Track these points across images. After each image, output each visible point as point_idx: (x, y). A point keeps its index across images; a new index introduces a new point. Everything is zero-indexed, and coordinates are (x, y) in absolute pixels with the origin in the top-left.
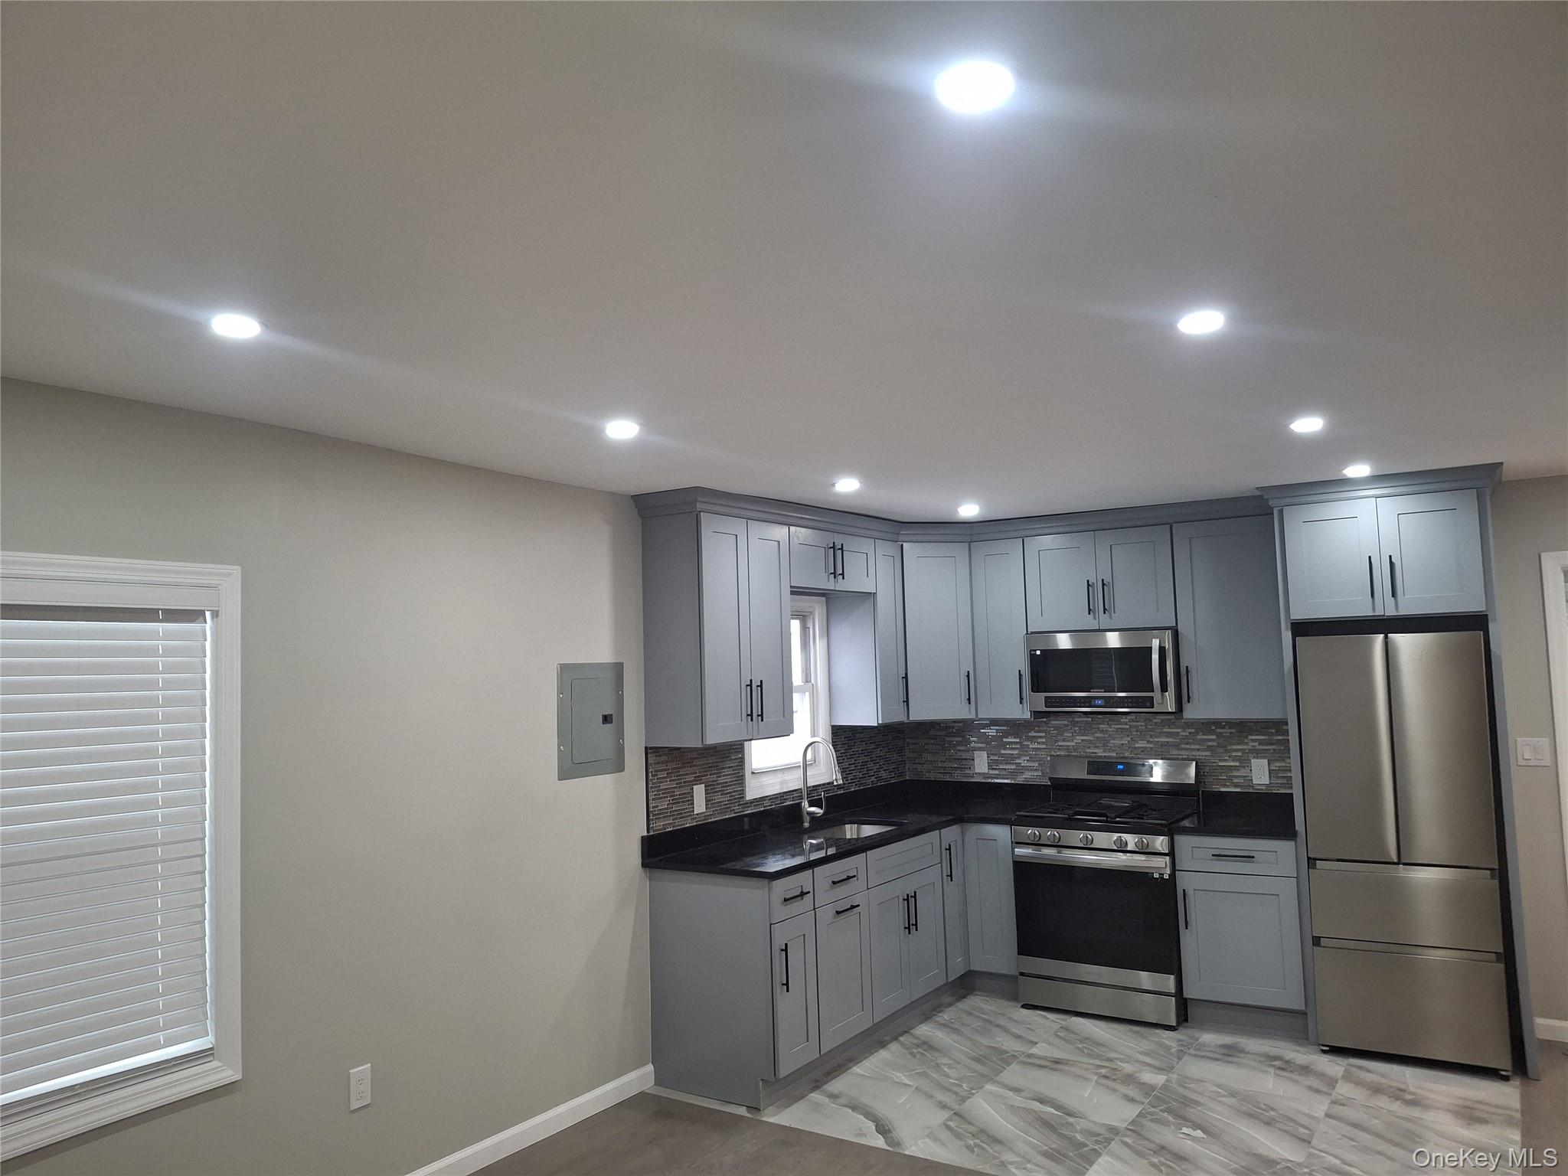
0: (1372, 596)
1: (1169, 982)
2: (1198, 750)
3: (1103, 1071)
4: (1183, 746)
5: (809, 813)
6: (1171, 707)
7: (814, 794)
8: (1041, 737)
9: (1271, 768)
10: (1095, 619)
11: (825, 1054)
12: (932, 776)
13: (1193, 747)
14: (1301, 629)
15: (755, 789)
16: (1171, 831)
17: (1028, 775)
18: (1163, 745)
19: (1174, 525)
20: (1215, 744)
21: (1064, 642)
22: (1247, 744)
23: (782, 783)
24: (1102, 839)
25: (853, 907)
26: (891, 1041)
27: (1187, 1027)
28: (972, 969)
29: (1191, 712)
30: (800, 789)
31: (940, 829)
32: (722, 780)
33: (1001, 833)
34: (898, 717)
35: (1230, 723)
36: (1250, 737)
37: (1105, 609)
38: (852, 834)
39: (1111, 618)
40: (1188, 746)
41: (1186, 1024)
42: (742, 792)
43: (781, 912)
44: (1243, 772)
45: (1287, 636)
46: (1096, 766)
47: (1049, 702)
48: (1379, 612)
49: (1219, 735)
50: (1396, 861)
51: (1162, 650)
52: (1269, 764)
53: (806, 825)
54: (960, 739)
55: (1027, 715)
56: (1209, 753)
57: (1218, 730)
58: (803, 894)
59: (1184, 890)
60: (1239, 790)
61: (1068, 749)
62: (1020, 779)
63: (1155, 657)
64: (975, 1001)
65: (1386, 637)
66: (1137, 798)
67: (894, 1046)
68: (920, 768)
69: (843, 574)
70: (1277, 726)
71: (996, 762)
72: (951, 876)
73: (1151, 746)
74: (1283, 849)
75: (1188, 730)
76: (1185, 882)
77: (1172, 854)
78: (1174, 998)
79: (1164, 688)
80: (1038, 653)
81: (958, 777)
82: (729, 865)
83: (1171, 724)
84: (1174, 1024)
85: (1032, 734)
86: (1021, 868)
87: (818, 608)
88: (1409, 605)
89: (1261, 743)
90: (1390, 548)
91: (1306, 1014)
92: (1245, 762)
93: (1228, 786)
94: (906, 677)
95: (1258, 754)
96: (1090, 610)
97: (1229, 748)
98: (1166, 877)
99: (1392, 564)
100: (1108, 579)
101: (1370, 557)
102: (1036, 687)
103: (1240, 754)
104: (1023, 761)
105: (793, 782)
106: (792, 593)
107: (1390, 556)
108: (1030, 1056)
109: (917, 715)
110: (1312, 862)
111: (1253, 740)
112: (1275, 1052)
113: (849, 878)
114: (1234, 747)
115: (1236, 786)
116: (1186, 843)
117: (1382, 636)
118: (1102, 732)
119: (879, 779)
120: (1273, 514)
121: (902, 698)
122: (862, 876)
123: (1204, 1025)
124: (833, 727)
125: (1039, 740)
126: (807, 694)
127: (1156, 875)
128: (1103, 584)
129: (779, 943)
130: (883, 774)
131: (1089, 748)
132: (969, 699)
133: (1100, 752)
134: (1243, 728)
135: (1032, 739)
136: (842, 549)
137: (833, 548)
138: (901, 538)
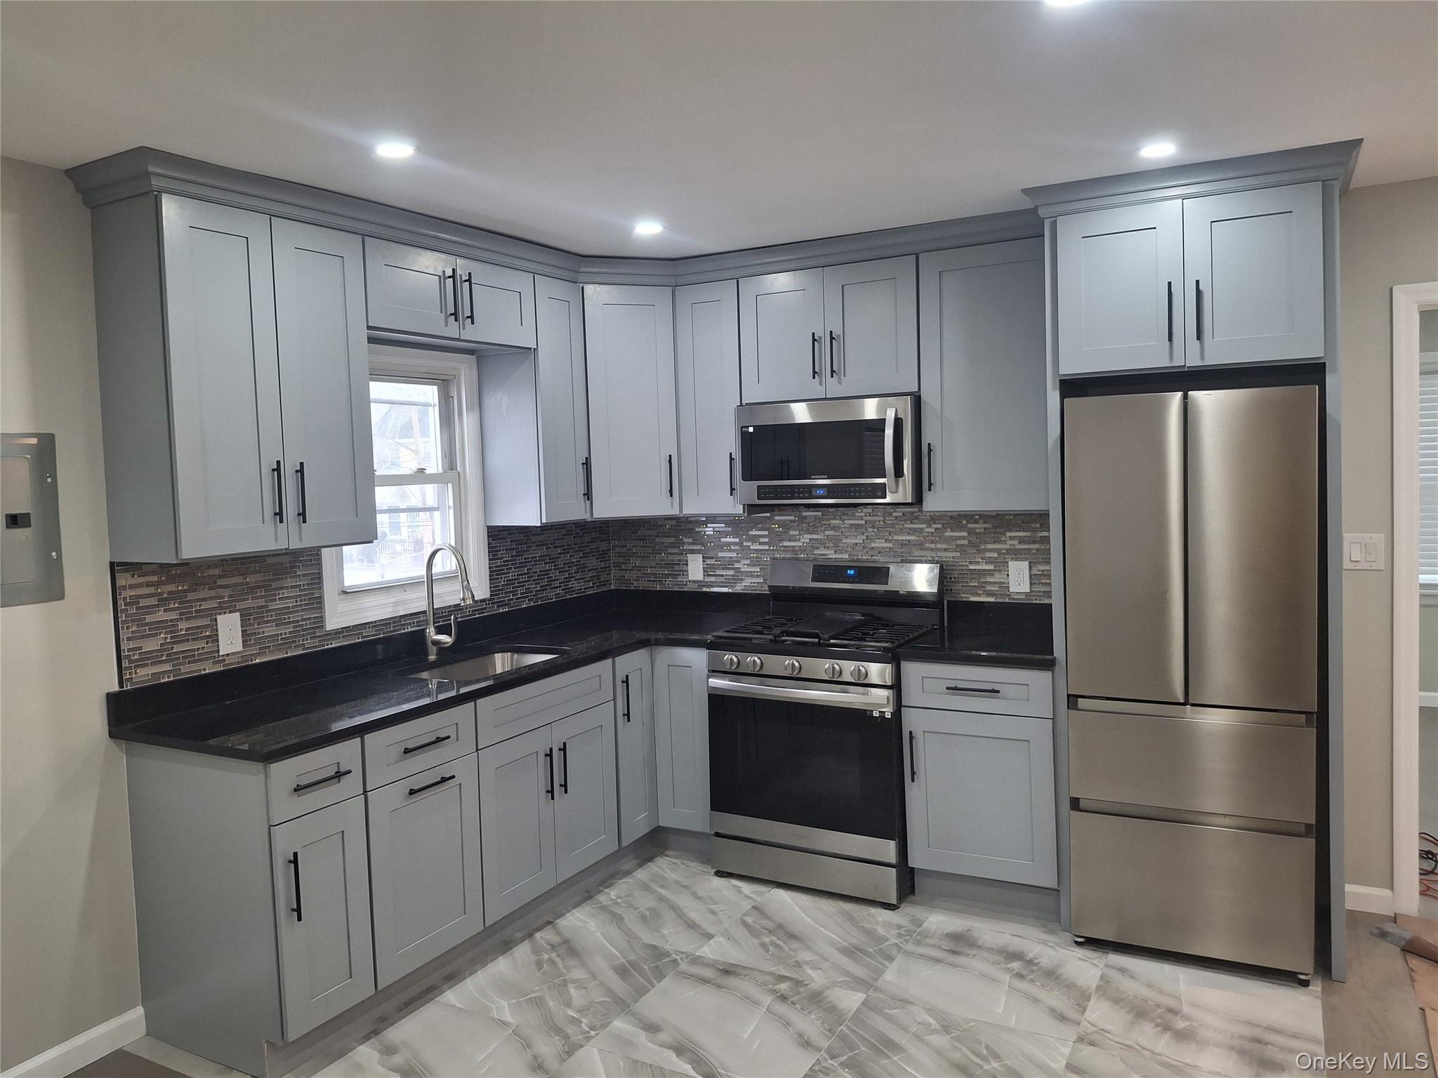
0: (1170, 339)
1: (887, 849)
2: (945, 550)
3: (783, 987)
4: (927, 545)
5: (435, 643)
6: (900, 492)
7: (442, 619)
8: (763, 536)
9: (1033, 572)
10: (821, 384)
12: (642, 585)
13: (939, 546)
14: (1073, 387)
15: (338, 616)
16: (894, 657)
17: (748, 582)
18: (903, 544)
19: (921, 256)
20: (965, 542)
21: (801, 414)
22: (1005, 542)
23: (396, 604)
24: (822, 667)
25: (444, 780)
27: (913, 903)
28: (661, 824)
29: (933, 503)
30: (425, 612)
31: (613, 657)
32: (278, 605)
33: (696, 658)
34: (575, 511)
35: (984, 516)
36: (1009, 534)
37: (833, 372)
39: (840, 383)
40: (933, 546)
41: (912, 897)
42: (321, 620)
43: (286, 805)
44: (997, 578)
45: (1054, 397)
46: (824, 571)
47: (762, 493)
48: (1178, 362)
49: (971, 532)
50: (1182, 701)
51: (898, 423)
52: (1030, 567)
53: (432, 658)
54: (672, 540)
55: (739, 510)
56: (958, 554)
57: (970, 525)
58: (339, 775)
59: (911, 732)
60: (992, 599)
61: (793, 549)
62: (739, 588)
63: (889, 432)
65: (1185, 397)
66: (870, 609)
68: (627, 575)
69: (471, 317)
70: (1042, 518)
71: (712, 567)
72: (628, 715)
73: (890, 545)
74: (1038, 680)
75: (934, 526)
76: (912, 721)
77: (896, 686)
78: (894, 870)
79: (899, 473)
80: (751, 430)
81: (670, 585)
83: (914, 519)
84: (894, 901)
85: (754, 532)
86: (717, 701)
87: (465, 370)
88: (1218, 354)
89: (1021, 540)
90: (1198, 269)
91: (1059, 891)
92: (1001, 565)
93: (979, 595)
94: (587, 464)
95: (1017, 554)
96: (815, 372)
97: (982, 547)
98: (888, 716)
99: (1199, 293)
100: (837, 331)
101: (1170, 283)
102: (747, 476)
103: (996, 555)
104: (743, 566)
106: (371, 340)
107: (1198, 282)
108: (695, 960)
109: (608, 507)
110: (1072, 700)
111: (1012, 538)
112: (1016, 944)
113: (439, 740)
114: (989, 546)
115: (990, 594)
116: (914, 671)
117: (1179, 395)
118: (834, 528)
119: (568, 590)
120: (1044, 236)
121: (582, 490)
122: (453, 737)
123: (934, 901)
124: (489, 527)
125: (762, 540)
126: (450, 485)
127: (876, 714)
128: (832, 338)
129: (282, 852)
130: (575, 585)
131: (818, 548)
132: (671, 491)
133: (831, 554)
134: (999, 522)
135: (754, 539)
136: (469, 280)
137: (453, 276)
138: (581, 278)
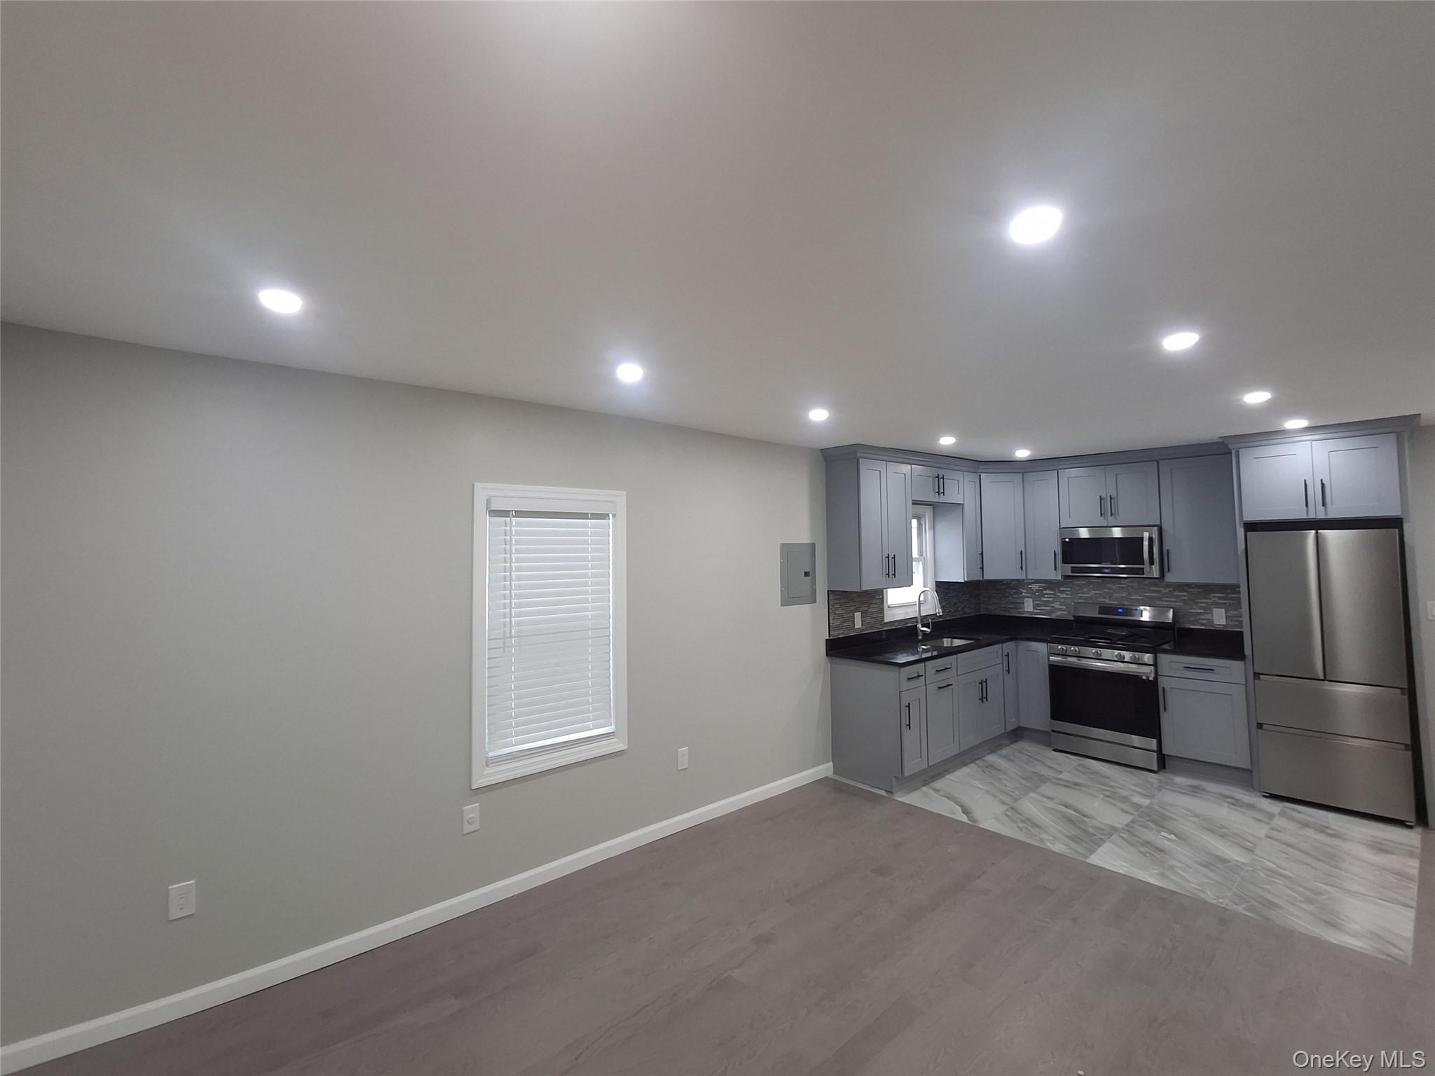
0: (1307, 505)
1: (1153, 743)
2: (1175, 602)
3: (1107, 793)
4: (1164, 599)
5: (922, 631)
6: (1156, 574)
7: (925, 620)
8: (1068, 591)
9: (1228, 614)
10: (1105, 519)
11: (931, 766)
12: (997, 612)
13: (1171, 599)
14: (1251, 527)
15: (889, 616)
16: (1154, 651)
17: (1059, 613)
18: (1150, 598)
19: (1160, 462)
20: (1186, 598)
21: (1084, 533)
22: (1210, 599)
23: (905, 613)
24: (1107, 653)
25: (948, 685)
26: (970, 763)
27: (1165, 772)
28: (1022, 725)
29: (1170, 578)
30: (916, 618)
31: (1002, 643)
32: (870, 610)
33: (1041, 647)
34: (977, 576)
35: (1197, 586)
36: (1213, 595)
37: (1112, 514)
38: (947, 644)
39: (1115, 518)
40: (1167, 599)
41: (1164, 770)
42: (883, 617)
43: (905, 685)
44: (1207, 616)
45: (1240, 532)
46: (1104, 609)
47: (1073, 570)
48: (1312, 516)
49: (1190, 593)
50: (1322, 678)
51: (1151, 539)
52: (1226, 612)
53: (920, 638)
54: (1015, 591)
55: (1060, 578)
56: (1182, 604)
57: (1189, 590)
58: (919, 676)
59: (1164, 689)
60: (1203, 627)
61: (1086, 598)
62: (1054, 616)
63: (1146, 543)
64: (1024, 745)
65: (1317, 533)
66: (1132, 630)
67: (972, 765)
68: (989, 607)
69: (943, 493)
70: (1234, 588)
71: (1038, 605)
72: (1009, 671)
73: (1142, 598)
74: (1236, 666)
75: (1168, 589)
76: (1164, 682)
77: (1155, 665)
78: (1155, 754)
79: (1152, 563)
80: (1067, 540)
81: (1014, 613)
82: (876, 658)
83: (1156, 585)
84: (1156, 769)
85: (1062, 589)
86: (1055, 670)
87: (928, 513)
88: (1334, 513)
89: (1220, 598)
90: (1322, 474)
91: (1251, 771)
92: (1208, 609)
93: (1195, 625)
94: (982, 554)
95: (1218, 605)
96: (1101, 514)
97: (1197, 601)
98: (1151, 679)
99: (1323, 485)
100: (1114, 495)
101: (1305, 481)
102: (1065, 561)
103: (1204, 605)
104: (1056, 605)
105: (912, 613)
106: (913, 504)
107: (1322, 480)
108: (1059, 779)
109: (989, 576)
110: (1257, 676)
111: (1215, 596)
112: (1229, 793)
113: (946, 669)
114: (1200, 601)
115: (1202, 625)
116: (1164, 659)
117: (1314, 532)
118: (1110, 589)
119: (965, 613)
120: (1231, 453)
121: (980, 566)
122: (954, 668)
123: (1176, 772)
124: (936, 582)
125: (1067, 593)
126: (921, 563)
127: (1144, 678)
128: (1111, 499)
129: (904, 703)
130: (966, 610)
131: (1099, 598)
132: (1022, 568)
133: (1107, 601)
134: (1207, 589)
135: (1062, 592)
136: (943, 478)
137: (938, 477)
138: (979, 471)
